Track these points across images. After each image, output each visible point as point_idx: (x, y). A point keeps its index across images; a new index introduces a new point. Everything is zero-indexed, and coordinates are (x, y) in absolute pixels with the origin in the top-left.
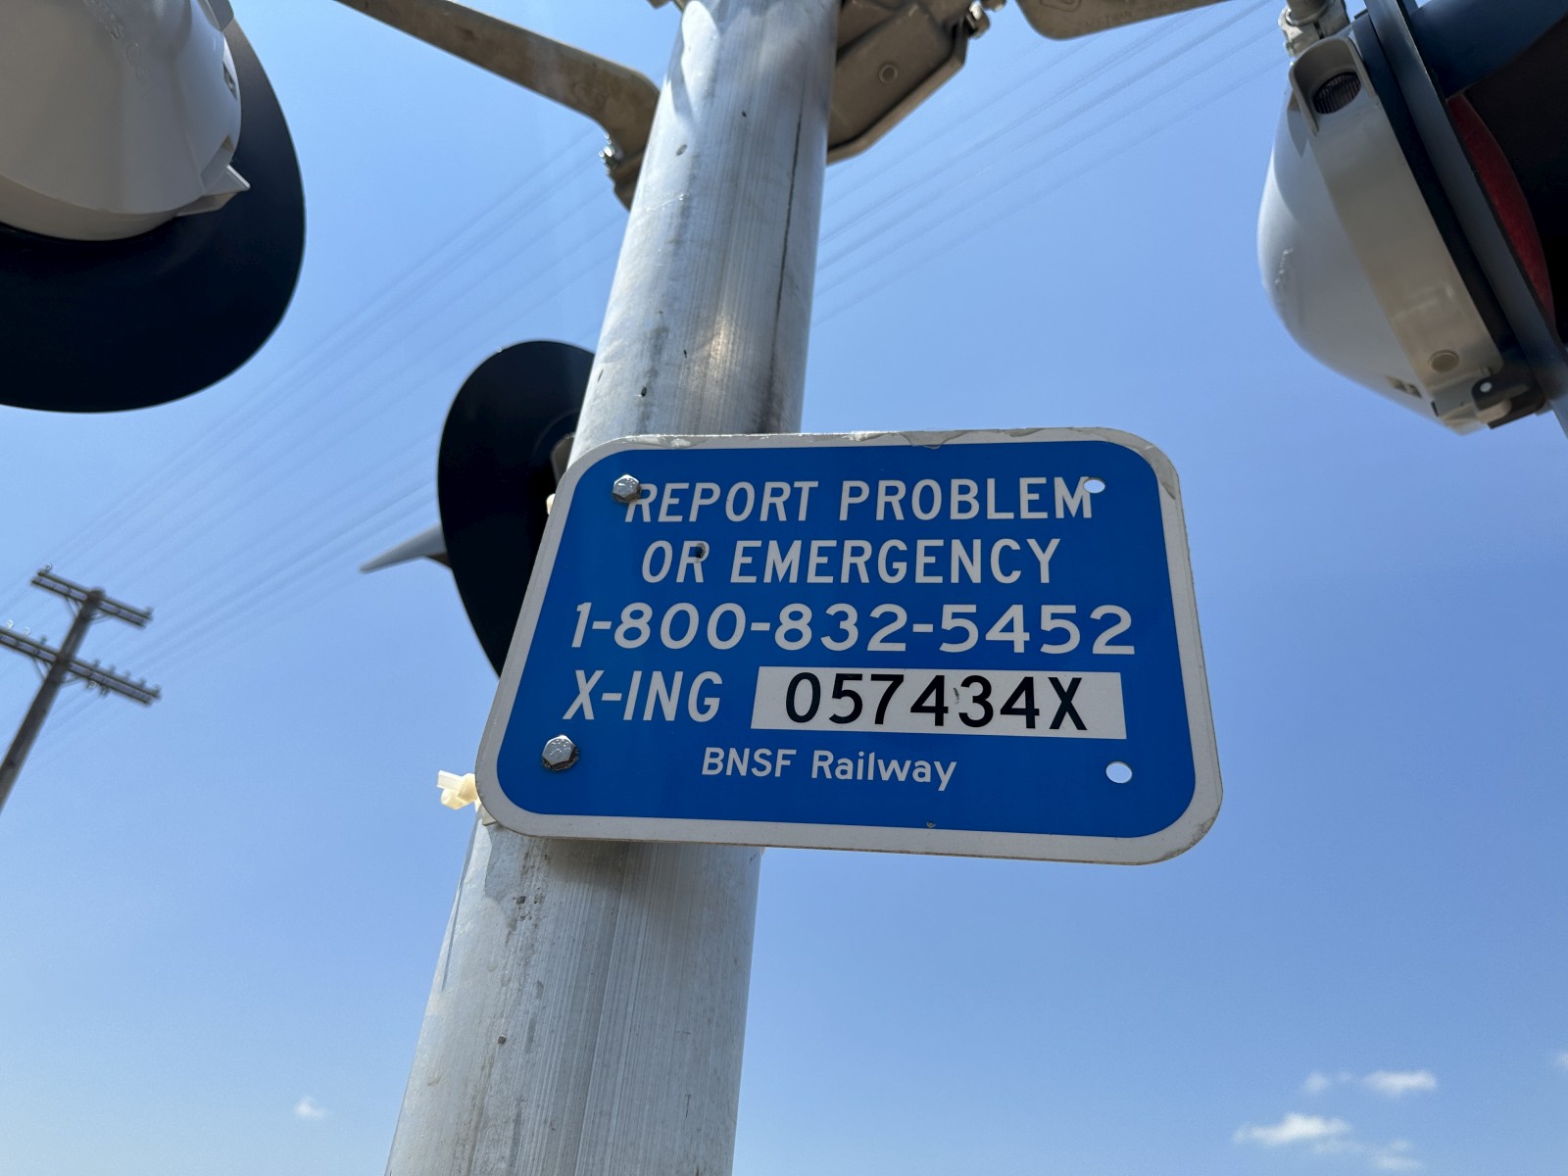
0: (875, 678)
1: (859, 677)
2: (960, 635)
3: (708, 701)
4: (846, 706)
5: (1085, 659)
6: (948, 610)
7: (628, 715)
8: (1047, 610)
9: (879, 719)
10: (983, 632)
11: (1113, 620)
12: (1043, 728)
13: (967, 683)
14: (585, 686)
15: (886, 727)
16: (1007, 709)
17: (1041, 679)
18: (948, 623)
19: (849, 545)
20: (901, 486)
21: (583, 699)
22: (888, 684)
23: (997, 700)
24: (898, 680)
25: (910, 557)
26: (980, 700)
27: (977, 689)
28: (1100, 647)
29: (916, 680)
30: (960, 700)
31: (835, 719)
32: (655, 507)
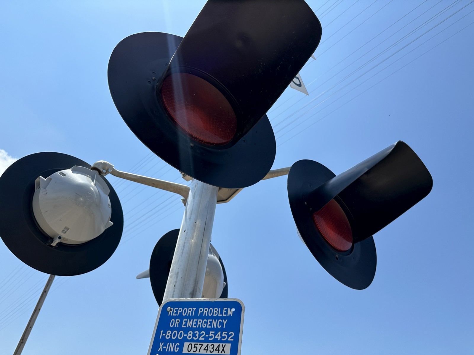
0: (200, 344)
1: (197, 344)
2: (212, 337)
3: (177, 348)
4: (195, 349)
5: (227, 342)
6: (211, 332)
7: (167, 351)
8: (224, 333)
9: (199, 352)
10: (215, 337)
11: (232, 334)
12: (220, 353)
13: (211, 345)
14: (161, 346)
15: (200, 353)
16: (216, 350)
17: (221, 344)
18: (210, 335)
19: (199, 320)
20: (207, 309)
21: (161, 348)
22: (201, 345)
23: (215, 348)
24: (202, 345)
25: (206, 323)
26: (213, 348)
27: (213, 346)
28: (229, 339)
29: (205, 344)
30: (210, 349)
31: (194, 351)
32: (173, 312)
